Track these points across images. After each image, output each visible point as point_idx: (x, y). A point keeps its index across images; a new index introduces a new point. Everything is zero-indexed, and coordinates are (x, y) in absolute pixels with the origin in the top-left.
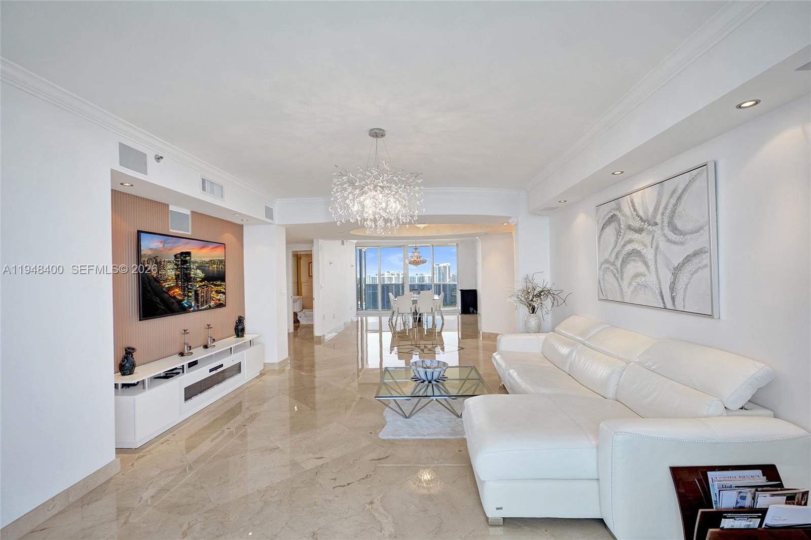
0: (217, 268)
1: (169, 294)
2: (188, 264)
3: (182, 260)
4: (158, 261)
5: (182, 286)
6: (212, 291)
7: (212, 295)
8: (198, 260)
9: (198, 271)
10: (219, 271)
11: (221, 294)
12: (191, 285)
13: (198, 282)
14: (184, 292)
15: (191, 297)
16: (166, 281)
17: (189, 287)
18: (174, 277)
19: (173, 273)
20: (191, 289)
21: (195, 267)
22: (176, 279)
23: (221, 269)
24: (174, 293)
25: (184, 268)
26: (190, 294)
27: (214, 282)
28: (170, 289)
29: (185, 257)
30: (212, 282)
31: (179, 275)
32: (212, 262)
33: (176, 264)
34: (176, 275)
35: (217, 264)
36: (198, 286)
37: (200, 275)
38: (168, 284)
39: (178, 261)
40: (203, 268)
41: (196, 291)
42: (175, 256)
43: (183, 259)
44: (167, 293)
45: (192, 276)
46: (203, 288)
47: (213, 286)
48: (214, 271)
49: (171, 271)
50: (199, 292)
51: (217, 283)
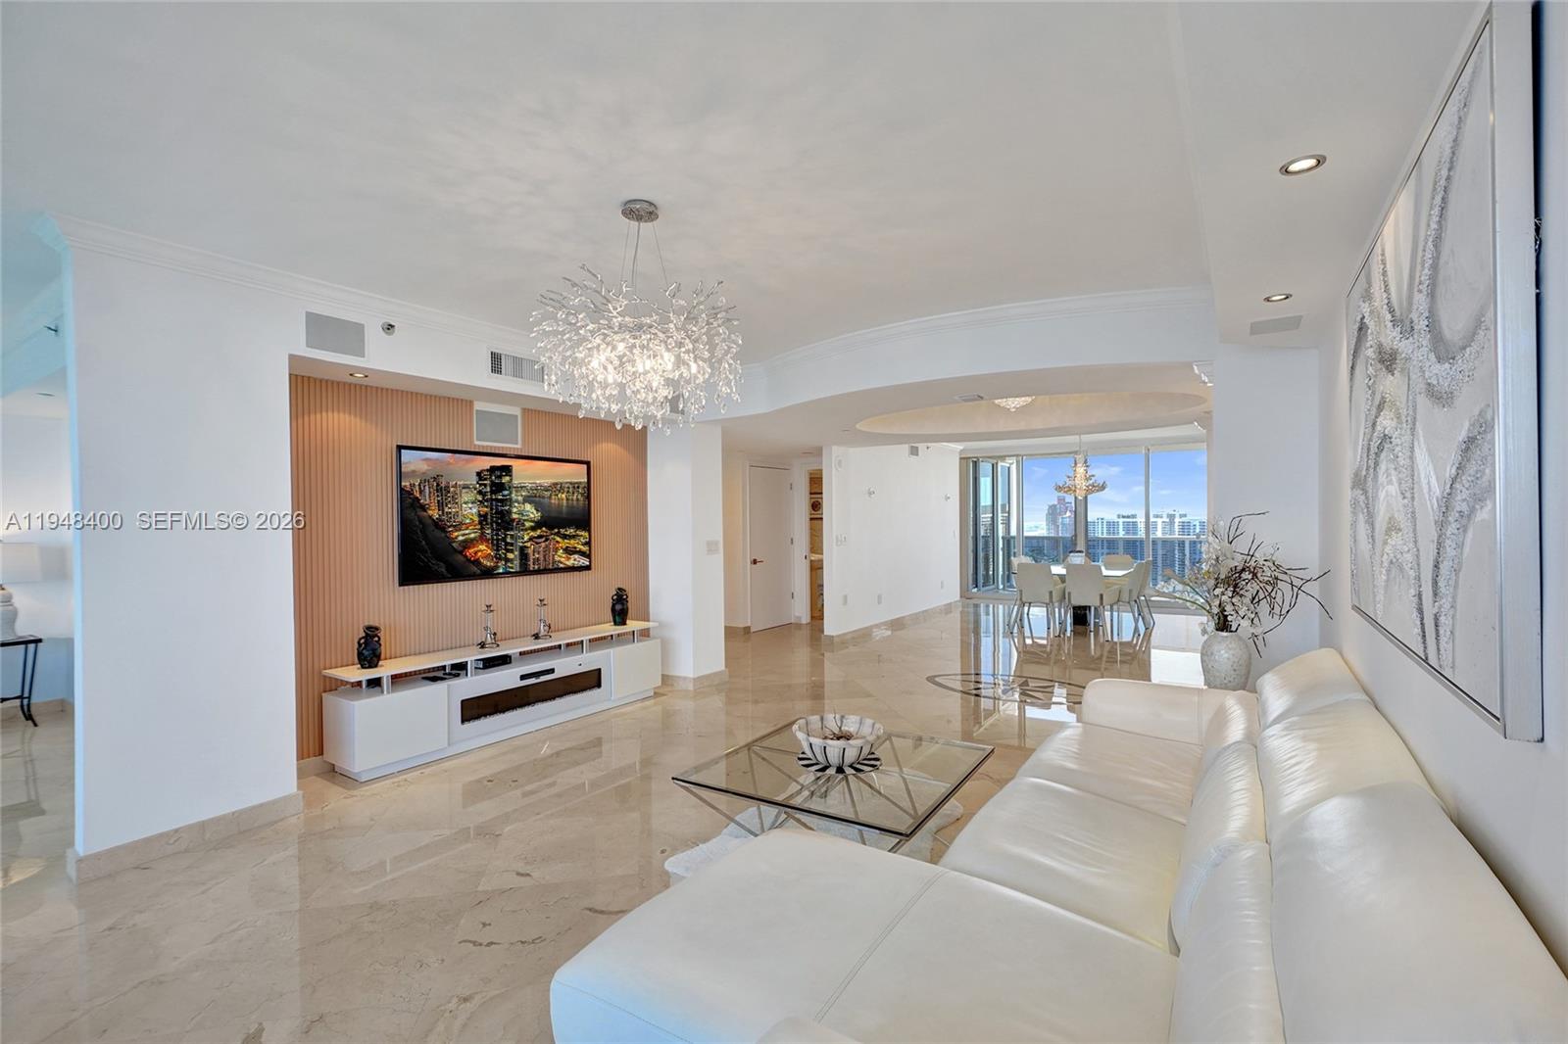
0: (567, 499)
1: (466, 556)
2: (506, 493)
3: (493, 484)
4: (443, 485)
5: (493, 539)
6: (556, 550)
7: (557, 558)
8: (528, 483)
9: (528, 507)
10: (573, 507)
11: (576, 556)
12: (511, 535)
13: (526, 530)
14: (498, 550)
15: (511, 561)
16: (458, 527)
17: (509, 540)
18: (476, 519)
19: (474, 511)
20: (512, 545)
21: (520, 498)
22: (480, 523)
23: (575, 502)
24: (476, 553)
25: (497, 500)
26: (510, 556)
27: (562, 531)
28: (468, 543)
29: (500, 477)
30: (556, 530)
31: (487, 514)
32: (556, 487)
33: (480, 492)
34: (480, 515)
35: (568, 492)
36: (526, 538)
37: (532, 516)
38: (464, 535)
39: (485, 485)
40: (537, 499)
41: (522, 549)
42: (479, 474)
43: (495, 482)
44: (461, 552)
45: (515, 516)
46: (537, 543)
47: (558, 539)
48: (560, 506)
49: (470, 505)
50: (530, 551)
51: (568, 533)
